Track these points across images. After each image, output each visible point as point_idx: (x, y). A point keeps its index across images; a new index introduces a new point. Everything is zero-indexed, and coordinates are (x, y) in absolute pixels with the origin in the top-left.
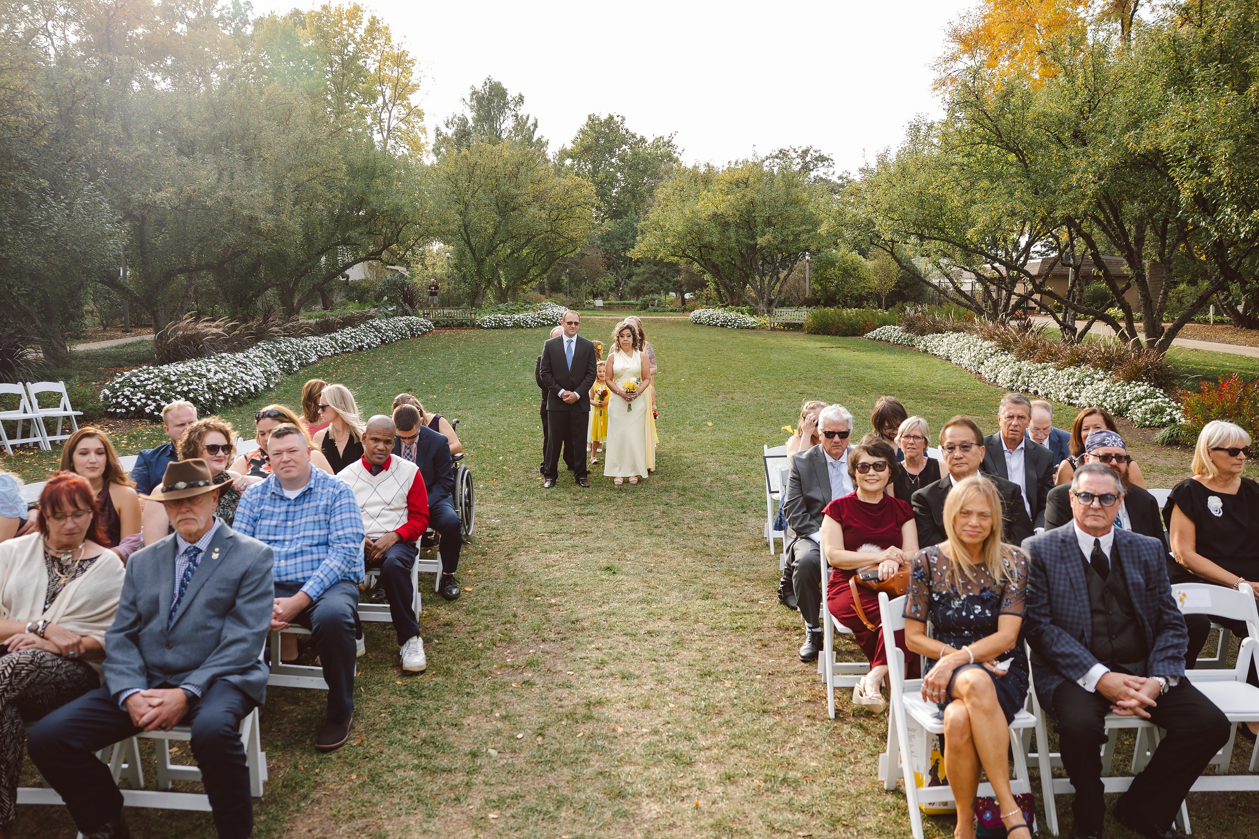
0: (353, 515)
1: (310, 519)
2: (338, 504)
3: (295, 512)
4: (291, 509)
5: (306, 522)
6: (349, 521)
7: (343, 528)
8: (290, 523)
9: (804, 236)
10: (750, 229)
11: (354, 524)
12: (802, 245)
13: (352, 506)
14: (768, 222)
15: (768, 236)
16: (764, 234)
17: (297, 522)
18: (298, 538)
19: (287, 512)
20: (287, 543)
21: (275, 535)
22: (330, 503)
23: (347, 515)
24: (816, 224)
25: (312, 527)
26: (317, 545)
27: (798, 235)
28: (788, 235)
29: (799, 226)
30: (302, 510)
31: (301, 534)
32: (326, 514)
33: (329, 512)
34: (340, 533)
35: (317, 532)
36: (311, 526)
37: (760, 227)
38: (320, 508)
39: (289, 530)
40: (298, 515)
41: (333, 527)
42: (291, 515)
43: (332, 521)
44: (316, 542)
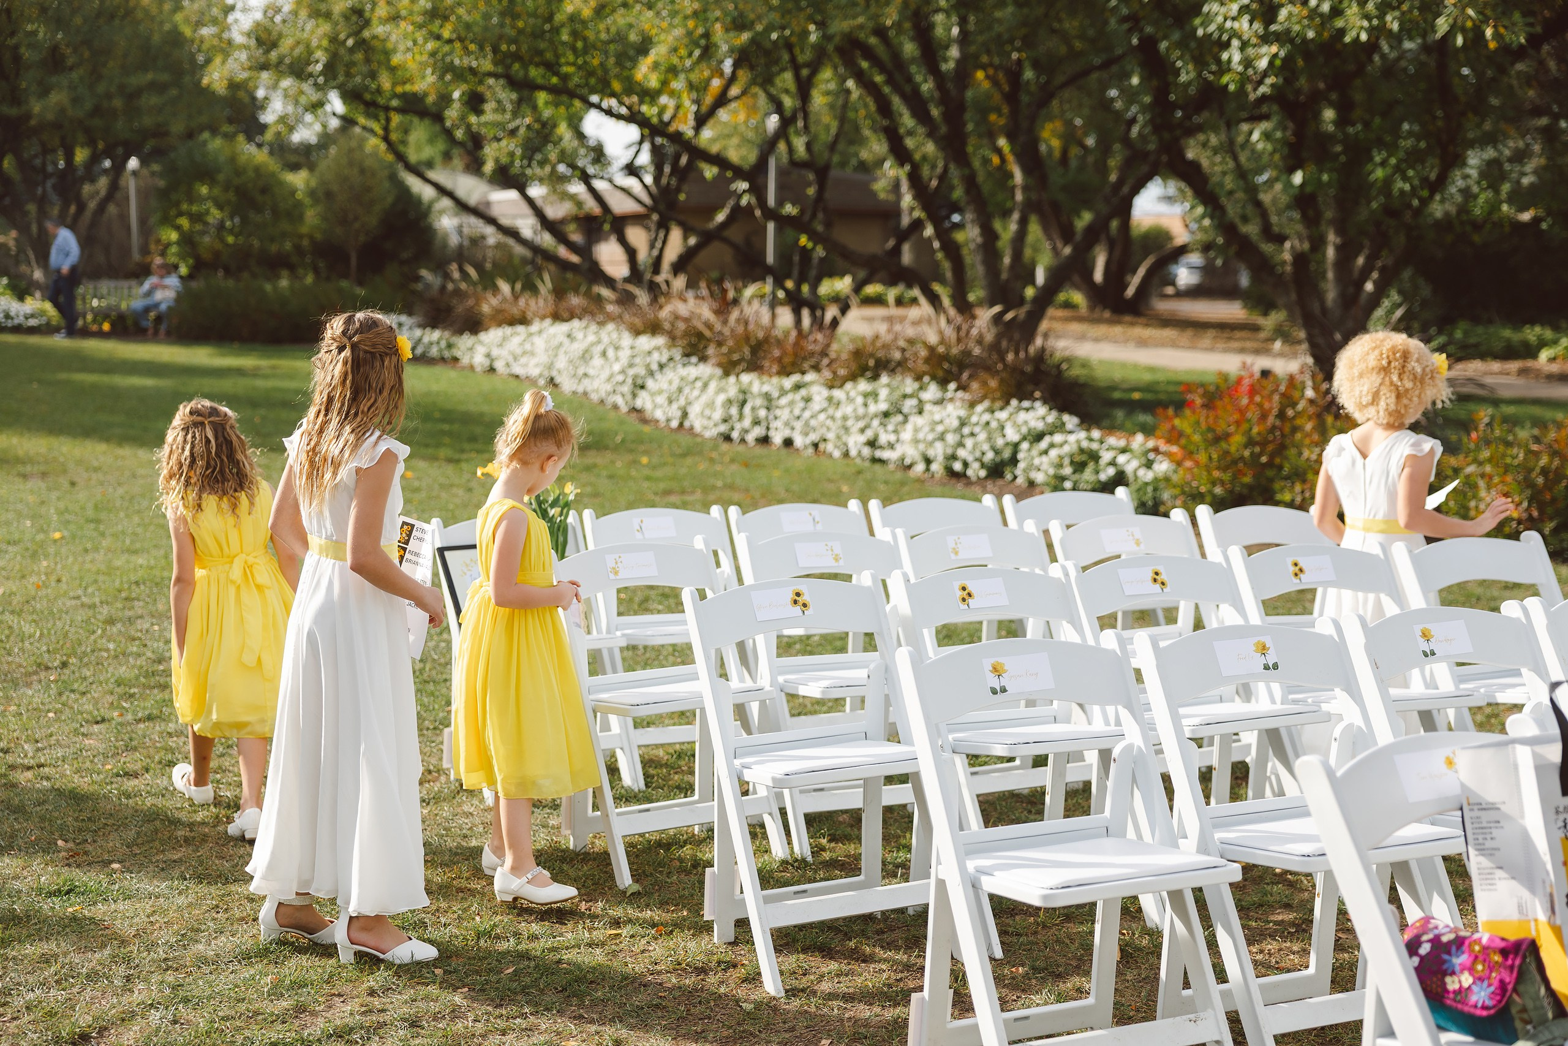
12: (148, 121)
14: (55, 61)
15: (57, 97)
16: (45, 91)
27: (137, 93)
28: (109, 96)
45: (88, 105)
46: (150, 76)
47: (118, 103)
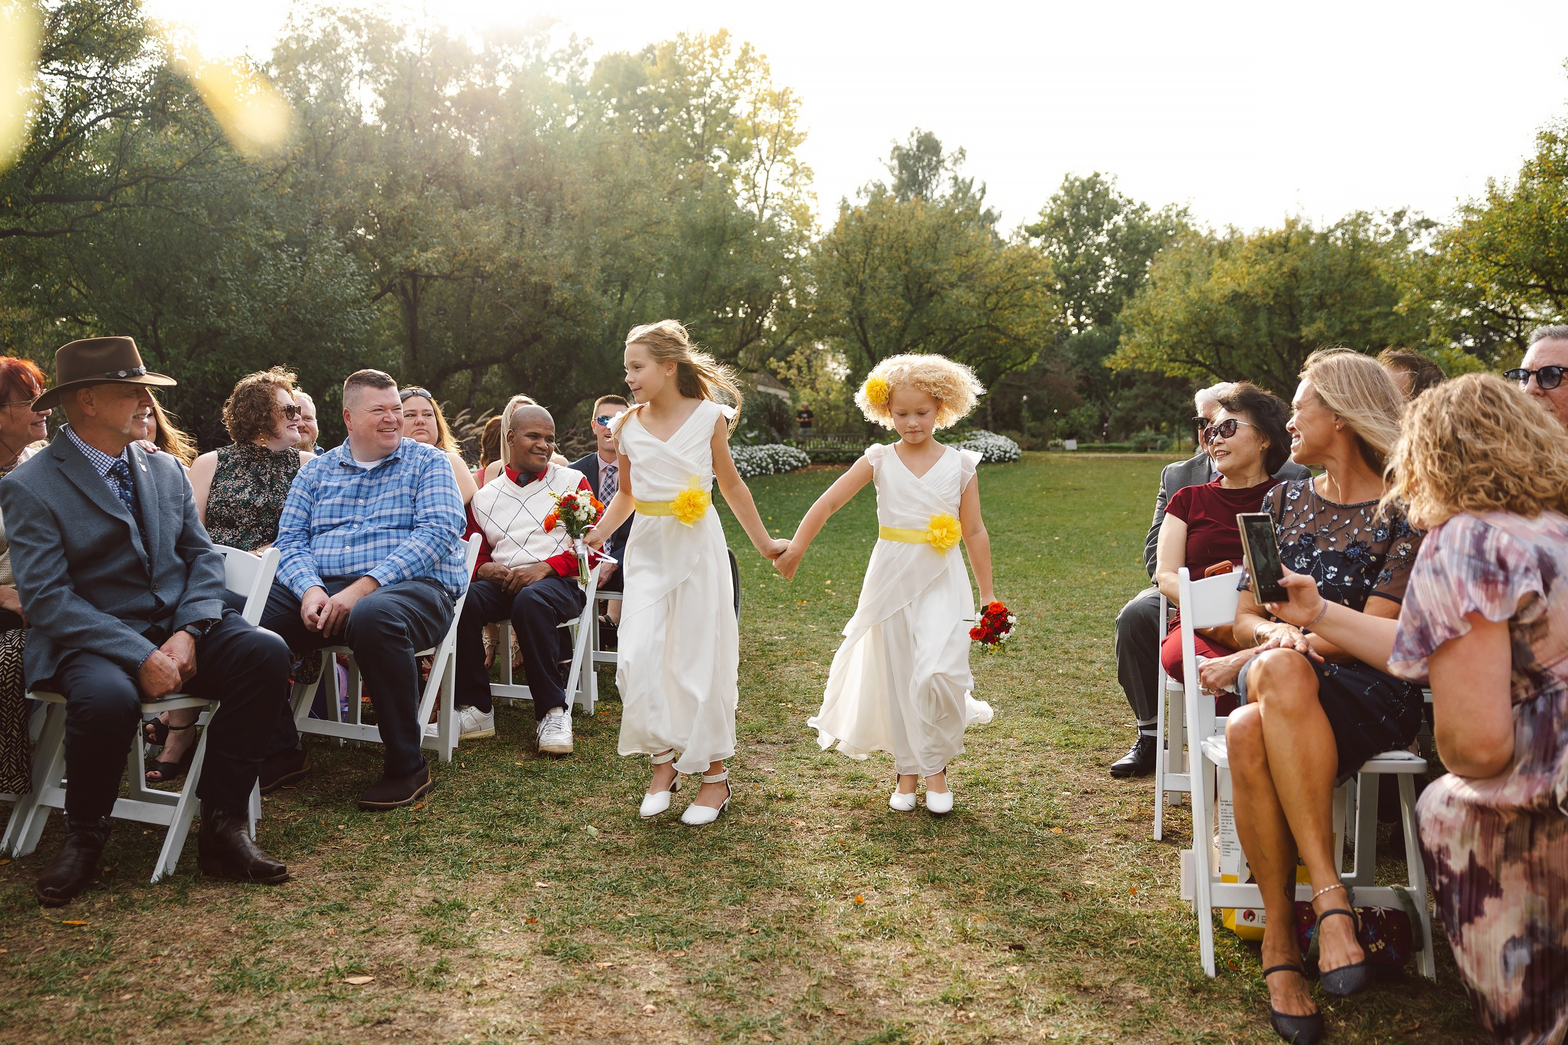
0: (448, 491)
1: (389, 495)
2: (428, 475)
3: (370, 487)
4: (366, 482)
5: (383, 499)
6: (442, 497)
7: (433, 505)
8: (361, 501)
9: (1378, 324)
10: (1293, 316)
11: (449, 502)
12: (1374, 337)
13: (448, 479)
14: (1320, 303)
15: (1319, 325)
16: (1312, 320)
17: (373, 500)
18: (371, 520)
19: (360, 485)
20: (356, 526)
21: (341, 517)
22: (417, 473)
23: (441, 490)
24: (1391, 296)
25: (391, 505)
26: (398, 527)
27: (1368, 321)
28: (1351, 323)
29: (1371, 307)
30: (380, 485)
31: (376, 514)
32: (411, 487)
33: (415, 485)
34: (429, 510)
35: (397, 511)
36: (390, 503)
37: (1306, 311)
38: (404, 480)
39: (359, 510)
40: (375, 491)
41: (419, 505)
42: (364, 490)
43: (420, 496)
44: (395, 524)
45: (1337, 329)
46: (1378, 309)
47: (1356, 327)
